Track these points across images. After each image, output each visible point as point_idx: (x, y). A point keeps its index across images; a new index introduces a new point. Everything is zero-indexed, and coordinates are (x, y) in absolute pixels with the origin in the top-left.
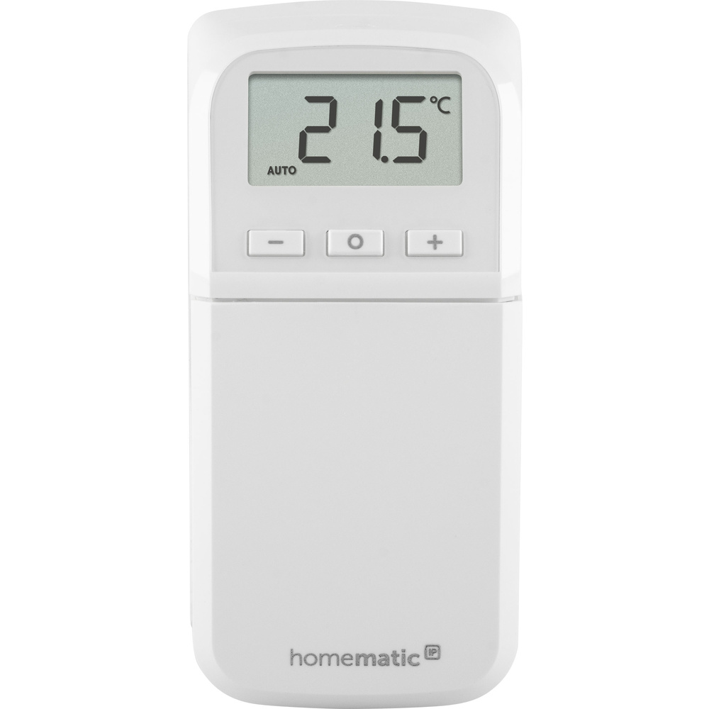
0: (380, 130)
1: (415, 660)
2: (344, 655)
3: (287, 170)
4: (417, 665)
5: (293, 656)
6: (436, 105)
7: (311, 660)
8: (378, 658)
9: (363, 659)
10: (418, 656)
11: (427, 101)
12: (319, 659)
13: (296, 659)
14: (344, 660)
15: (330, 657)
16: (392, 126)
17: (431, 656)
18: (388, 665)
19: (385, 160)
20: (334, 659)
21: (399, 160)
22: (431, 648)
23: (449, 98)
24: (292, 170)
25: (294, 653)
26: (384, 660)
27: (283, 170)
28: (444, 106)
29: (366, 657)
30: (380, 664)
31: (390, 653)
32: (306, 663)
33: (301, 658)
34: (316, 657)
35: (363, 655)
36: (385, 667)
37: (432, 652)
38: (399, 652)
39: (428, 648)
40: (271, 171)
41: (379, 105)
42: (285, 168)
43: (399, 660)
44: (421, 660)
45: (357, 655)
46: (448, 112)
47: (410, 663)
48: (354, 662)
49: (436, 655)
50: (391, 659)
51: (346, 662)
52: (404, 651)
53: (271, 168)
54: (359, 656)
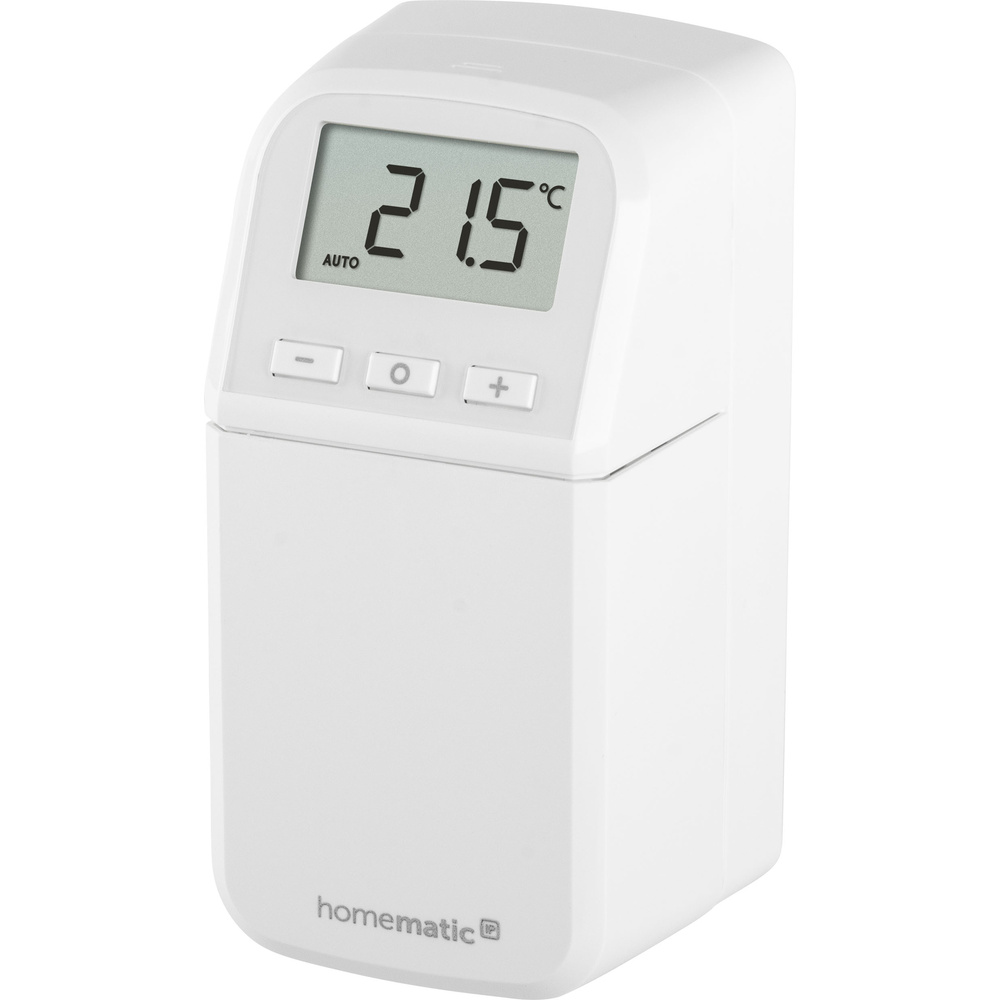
0: (472, 221)
1: (468, 936)
2: (383, 915)
3: (348, 261)
4: (471, 942)
5: (321, 906)
6: (546, 195)
7: (342, 914)
8: (423, 926)
9: (405, 923)
10: (473, 932)
11: (536, 189)
12: (352, 915)
13: (325, 910)
14: (382, 920)
15: (366, 914)
16: (487, 217)
17: (488, 935)
18: (436, 937)
19: (470, 262)
20: (370, 917)
21: (488, 265)
22: (489, 924)
23: (562, 188)
24: (353, 262)
25: (323, 901)
26: (431, 930)
27: (342, 260)
28: (557, 198)
29: (410, 922)
30: (427, 934)
31: (438, 922)
32: (337, 917)
33: (330, 909)
34: (348, 912)
35: (405, 919)
36: (432, 938)
37: (490, 929)
38: (449, 922)
39: (485, 923)
40: (327, 261)
41: (476, 187)
42: (346, 258)
43: (449, 932)
44: (476, 936)
45: (398, 917)
46: (559, 207)
47: (463, 938)
48: (394, 925)
49: (494, 934)
50: (440, 929)
51: (385, 923)
52: (455, 922)
53: (328, 256)
54: (401, 919)
